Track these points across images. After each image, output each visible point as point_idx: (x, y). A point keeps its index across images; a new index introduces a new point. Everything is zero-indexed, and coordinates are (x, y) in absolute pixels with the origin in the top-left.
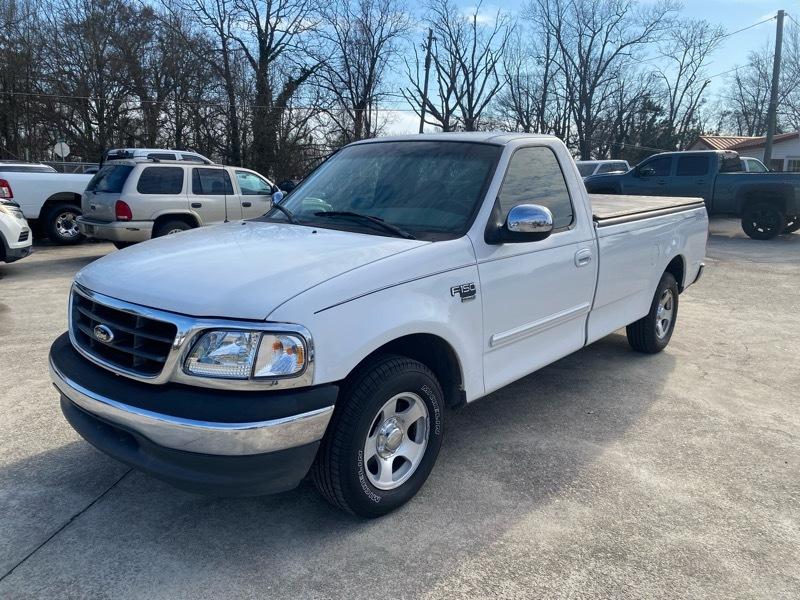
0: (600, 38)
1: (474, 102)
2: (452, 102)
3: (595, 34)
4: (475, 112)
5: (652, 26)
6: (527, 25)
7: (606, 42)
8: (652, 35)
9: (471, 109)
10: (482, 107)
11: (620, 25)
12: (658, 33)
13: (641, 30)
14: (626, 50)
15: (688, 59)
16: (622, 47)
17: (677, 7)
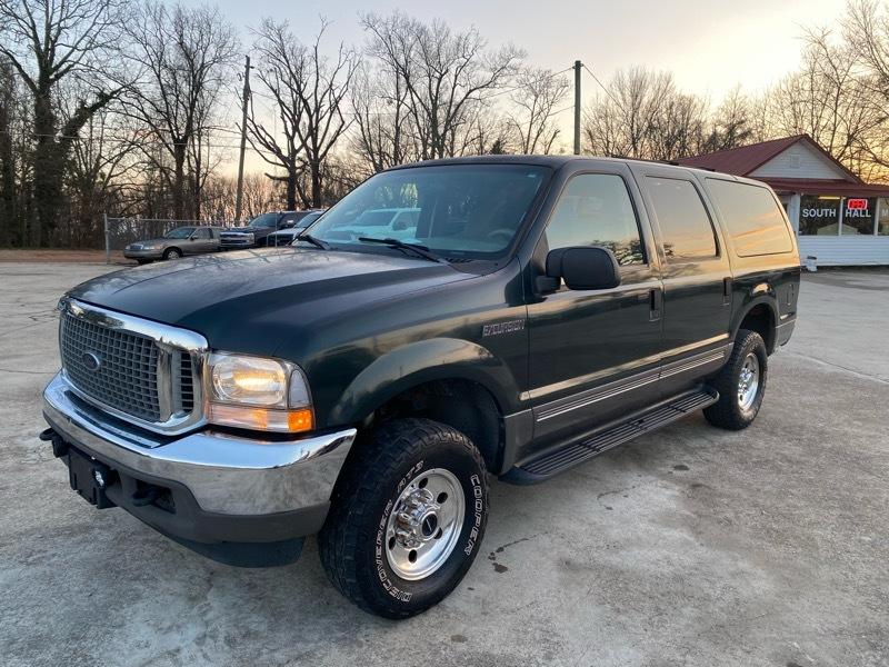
0: (448, 80)
1: (319, 141)
2: (298, 143)
3: (442, 76)
4: (320, 153)
5: (498, 72)
6: (374, 61)
7: (455, 85)
8: (498, 81)
9: (316, 149)
10: (328, 148)
11: (467, 68)
12: (504, 80)
13: (489, 76)
14: (475, 94)
15: (537, 109)
16: (471, 91)
17: (522, 55)
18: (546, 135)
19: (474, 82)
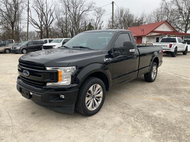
0: (78, 9)
1: (48, 23)
3: (77, 8)
4: (48, 26)
5: (89, 7)
6: (60, 4)
7: (80, 10)
8: (90, 9)
10: (50, 24)
11: (82, 6)
12: (91, 9)
13: (87, 8)
14: (84, 12)
15: (98, 16)
16: (83, 12)
17: (95, 4)
18: (100, 22)
19: (84, 10)
